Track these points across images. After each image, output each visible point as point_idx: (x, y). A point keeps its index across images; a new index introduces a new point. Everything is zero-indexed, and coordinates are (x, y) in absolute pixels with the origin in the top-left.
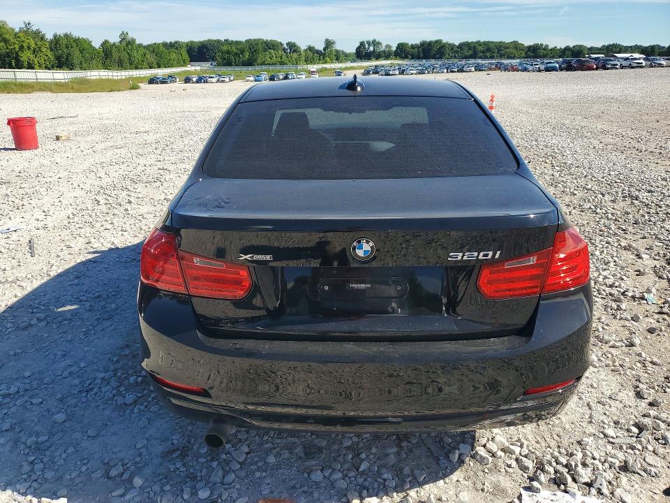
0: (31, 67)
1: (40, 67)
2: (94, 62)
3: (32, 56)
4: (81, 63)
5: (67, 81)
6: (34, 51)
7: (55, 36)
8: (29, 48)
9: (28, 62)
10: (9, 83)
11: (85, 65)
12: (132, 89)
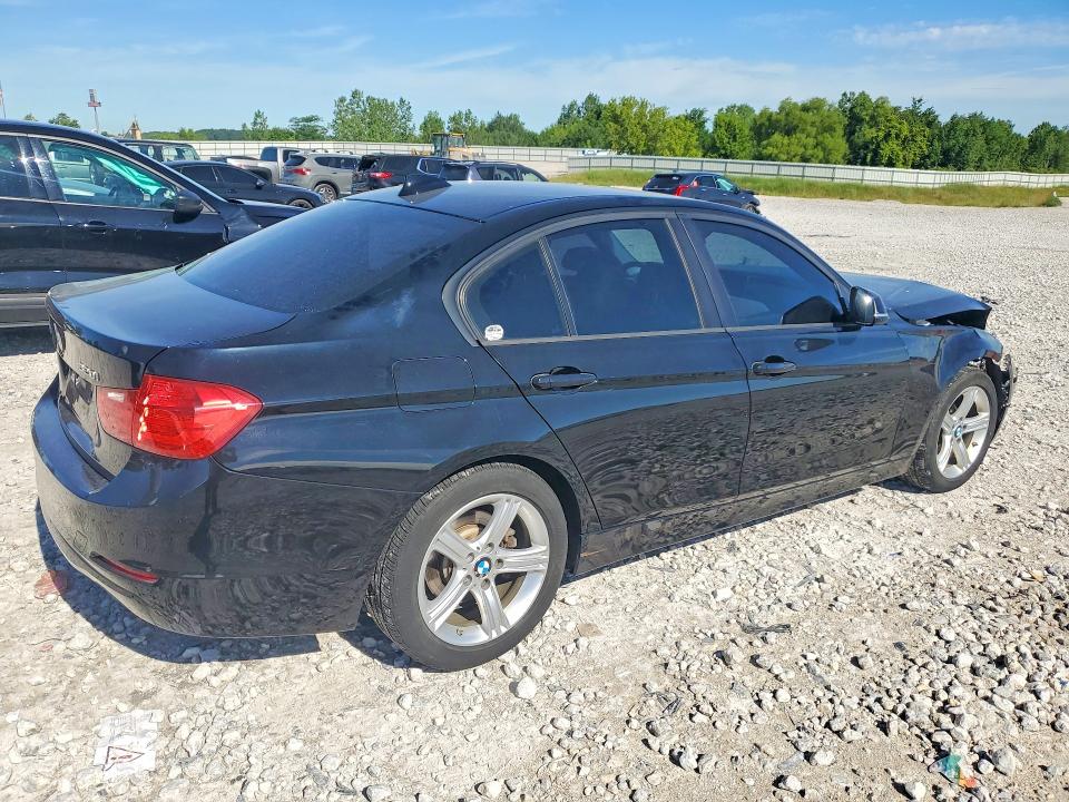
0: (890, 164)
1: (905, 164)
2: (1007, 158)
3: (897, 149)
4: (981, 160)
5: (937, 186)
6: (903, 142)
7: (953, 118)
8: (897, 136)
9: (890, 158)
10: (849, 185)
11: (986, 163)
12: (1044, 205)
